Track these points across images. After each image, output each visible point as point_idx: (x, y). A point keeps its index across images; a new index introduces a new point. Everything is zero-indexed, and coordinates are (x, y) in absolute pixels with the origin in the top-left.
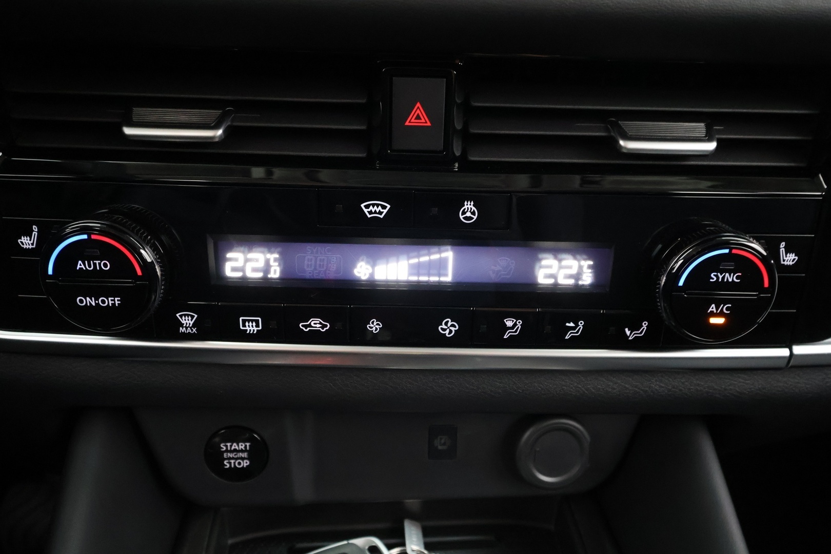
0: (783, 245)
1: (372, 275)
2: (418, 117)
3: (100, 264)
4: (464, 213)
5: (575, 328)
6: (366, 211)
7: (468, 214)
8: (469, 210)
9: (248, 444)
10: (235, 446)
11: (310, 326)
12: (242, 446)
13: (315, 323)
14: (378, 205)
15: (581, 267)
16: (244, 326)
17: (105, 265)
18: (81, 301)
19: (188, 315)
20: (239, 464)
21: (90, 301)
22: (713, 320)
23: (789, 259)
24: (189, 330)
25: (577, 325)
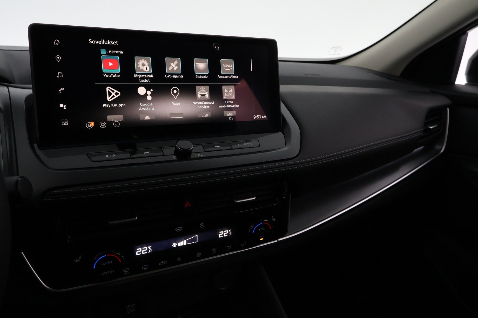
0: (272, 217)
1: (177, 245)
2: (188, 204)
3: (109, 262)
4: (201, 225)
5: (229, 247)
6: (176, 230)
7: (202, 226)
8: (202, 225)
9: (135, 304)
10: (131, 306)
11: (162, 263)
12: (133, 305)
13: (163, 263)
14: (179, 228)
15: (229, 231)
16: (143, 268)
17: (111, 262)
18: (103, 274)
19: (126, 269)
20: (132, 311)
21: (105, 273)
22: (261, 239)
23: (274, 220)
24: (127, 273)
25: (230, 246)
